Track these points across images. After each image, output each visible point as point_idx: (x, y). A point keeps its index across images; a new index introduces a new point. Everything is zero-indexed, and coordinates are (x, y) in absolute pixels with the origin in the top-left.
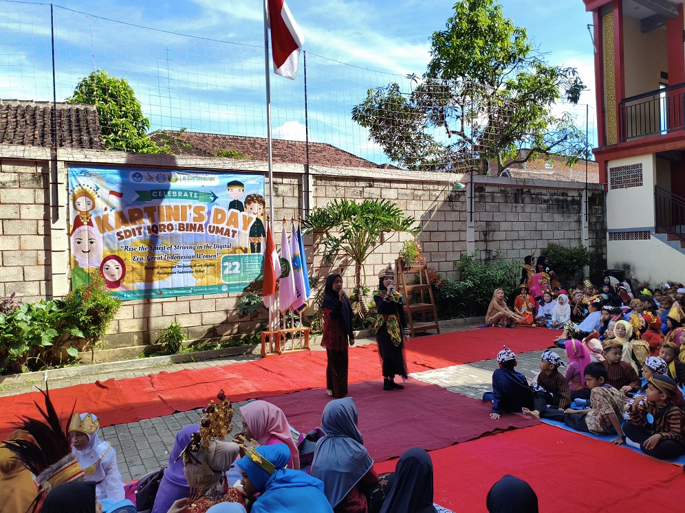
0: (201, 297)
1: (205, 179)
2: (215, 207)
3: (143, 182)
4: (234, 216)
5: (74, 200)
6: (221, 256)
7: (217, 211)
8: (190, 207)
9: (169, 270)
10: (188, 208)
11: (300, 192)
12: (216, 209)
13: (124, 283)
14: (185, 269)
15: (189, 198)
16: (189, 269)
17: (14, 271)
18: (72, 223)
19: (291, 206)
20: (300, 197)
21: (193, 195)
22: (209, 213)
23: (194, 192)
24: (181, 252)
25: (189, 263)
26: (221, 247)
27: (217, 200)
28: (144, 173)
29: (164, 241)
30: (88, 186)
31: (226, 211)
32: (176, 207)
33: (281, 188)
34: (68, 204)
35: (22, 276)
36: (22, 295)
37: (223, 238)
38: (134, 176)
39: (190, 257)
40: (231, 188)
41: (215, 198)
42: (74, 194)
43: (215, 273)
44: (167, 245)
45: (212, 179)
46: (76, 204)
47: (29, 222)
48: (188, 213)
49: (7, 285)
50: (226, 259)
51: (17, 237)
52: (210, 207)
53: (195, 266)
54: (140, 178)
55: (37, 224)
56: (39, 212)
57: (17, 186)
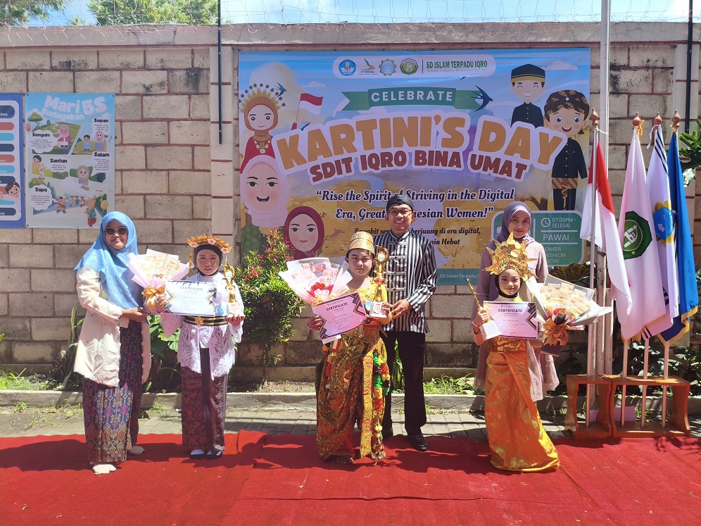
0: (451, 289)
1: (468, 65)
2: (484, 118)
4: (522, 135)
5: (247, 111)
6: (492, 215)
8: (438, 119)
10: (433, 121)
11: (668, 83)
17: (160, 226)
18: (243, 150)
20: (668, 94)
21: (444, 95)
23: (446, 90)
26: (494, 196)
28: (359, 60)
30: (267, 87)
31: (507, 126)
34: (237, 119)
38: (342, 65)
39: (433, 214)
40: (517, 80)
41: (487, 100)
42: (246, 101)
43: (480, 246)
45: (482, 64)
46: (249, 118)
47: (180, 148)
48: (433, 131)
51: (165, 173)
52: (474, 118)
53: (442, 231)
54: (352, 69)
55: (193, 152)
56: (194, 133)
57: (165, 92)
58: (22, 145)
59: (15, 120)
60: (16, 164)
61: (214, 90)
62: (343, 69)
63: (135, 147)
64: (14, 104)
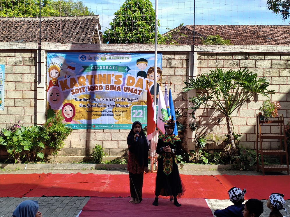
0: (118, 131)
1: (123, 58)
2: (128, 75)
3: (86, 61)
4: (140, 80)
5: (49, 71)
6: (131, 106)
7: (130, 78)
8: (113, 75)
9: (100, 113)
10: (111, 76)
11: (188, 64)
12: (129, 77)
13: (74, 119)
14: (109, 113)
15: (112, 70)
16: (111, 113)
17: (20, 109)
18: (48, 84)
19: (181, 74)
20: (187, 68)
21: (115, 68)
22: (124, 79)
23: (115, 66)
24: (107, 103)
25: (112, 109)
26: (131, 100)
27: (130, 71)
28: (87, 56)
29: (97, 96)
30: (56, 63)
31: (135, 78)
32: (105, 76)
33: (173, 62)
34: (46, 74)
35: (23, 112)
36: (23, 122)
37: (132, 95)
38: (81, 57)
39: (112, 106)
40: (138, 63)
41: (129, 69)
42: (49, 68)
43: (127, 116)
44: (99, 98)
45: (128, 58)
46: (50, 74)
47: (27, 83)
48: (112, 79)
49: (16, 116)
50: (134, 108)
51: (21, 91)
52: (125, 75)
53: (115, 111)
54: (85, 59)
55: (31, 85)
56: (32, 78)
57: (22, 64)
62: (82, 58)
63: (12, 82)
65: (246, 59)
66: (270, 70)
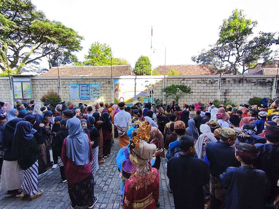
18: (115, 90)
19: (160, 86)
20: (163, 84)
30: (117, 83)
34: (114, 87)
37: (144, 94)
40: (146, 82)
56: (109, 89)
57: (106, 84)
58: (90, 90)
59: (89, 87)
60: (89, 92)
61: (111, 84)
63: (103, 90)
64: (89, 85)
65: (184, 80)
66: (192, 84)
